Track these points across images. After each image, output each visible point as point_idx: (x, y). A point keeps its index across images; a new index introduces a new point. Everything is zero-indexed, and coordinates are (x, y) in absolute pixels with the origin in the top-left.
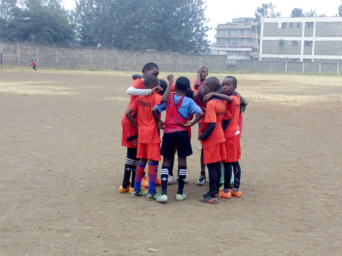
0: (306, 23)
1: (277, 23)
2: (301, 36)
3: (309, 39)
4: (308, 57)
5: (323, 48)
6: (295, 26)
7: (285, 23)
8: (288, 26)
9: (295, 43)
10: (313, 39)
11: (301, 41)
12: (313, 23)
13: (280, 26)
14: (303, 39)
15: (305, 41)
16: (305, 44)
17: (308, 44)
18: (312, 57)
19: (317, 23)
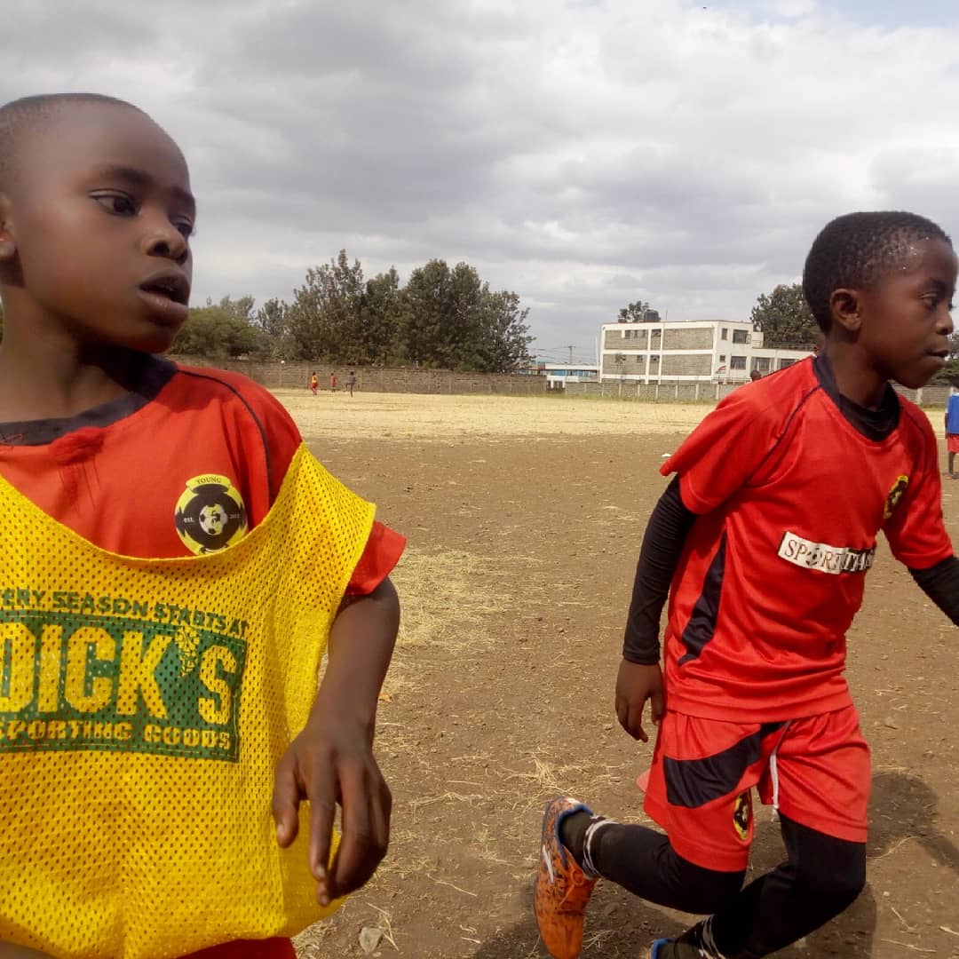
0: (653, 331)
1: (620, 332)
2: (646, 349)
3: (655, 353)
4: (654, 378)
5: (674, 365)
6: (640, 334)
7: (629, 331)
8: (632, 335)
9: (640, 358)
10: (660, 352)
11: (646, 356)
12: (660, 330)
13: (623, 335)
14: (648, 353)
15: (652, 356)
16: (651, 360)
17: (655, 359)
18: (659, 377)
19: (665, 330)
